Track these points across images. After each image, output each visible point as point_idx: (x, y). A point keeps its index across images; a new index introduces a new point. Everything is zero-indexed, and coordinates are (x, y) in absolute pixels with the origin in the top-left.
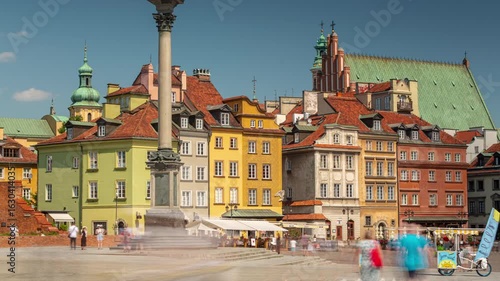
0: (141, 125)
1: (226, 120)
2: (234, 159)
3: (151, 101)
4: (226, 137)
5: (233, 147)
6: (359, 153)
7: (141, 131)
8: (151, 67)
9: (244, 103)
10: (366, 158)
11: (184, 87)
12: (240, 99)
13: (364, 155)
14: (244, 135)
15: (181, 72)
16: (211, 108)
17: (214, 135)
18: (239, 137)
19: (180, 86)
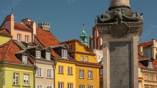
0: (8, 55)
1: (65, 54)
2: (71, 82)
3: (13, 41)
4: (66, 66)
5: (70, 73)
6: (141, 81)
7: (8, 58)
8: (12, 16)
9: (77, 44)
10: (145, 85)
11: (35, 33)
12: (74, 41)
13: (144, 83)
14: (76, 65)
15: (32, 23)
16: (54, 47)
17: (58, 64)
18: (73, 66)
19: (32, 32)
